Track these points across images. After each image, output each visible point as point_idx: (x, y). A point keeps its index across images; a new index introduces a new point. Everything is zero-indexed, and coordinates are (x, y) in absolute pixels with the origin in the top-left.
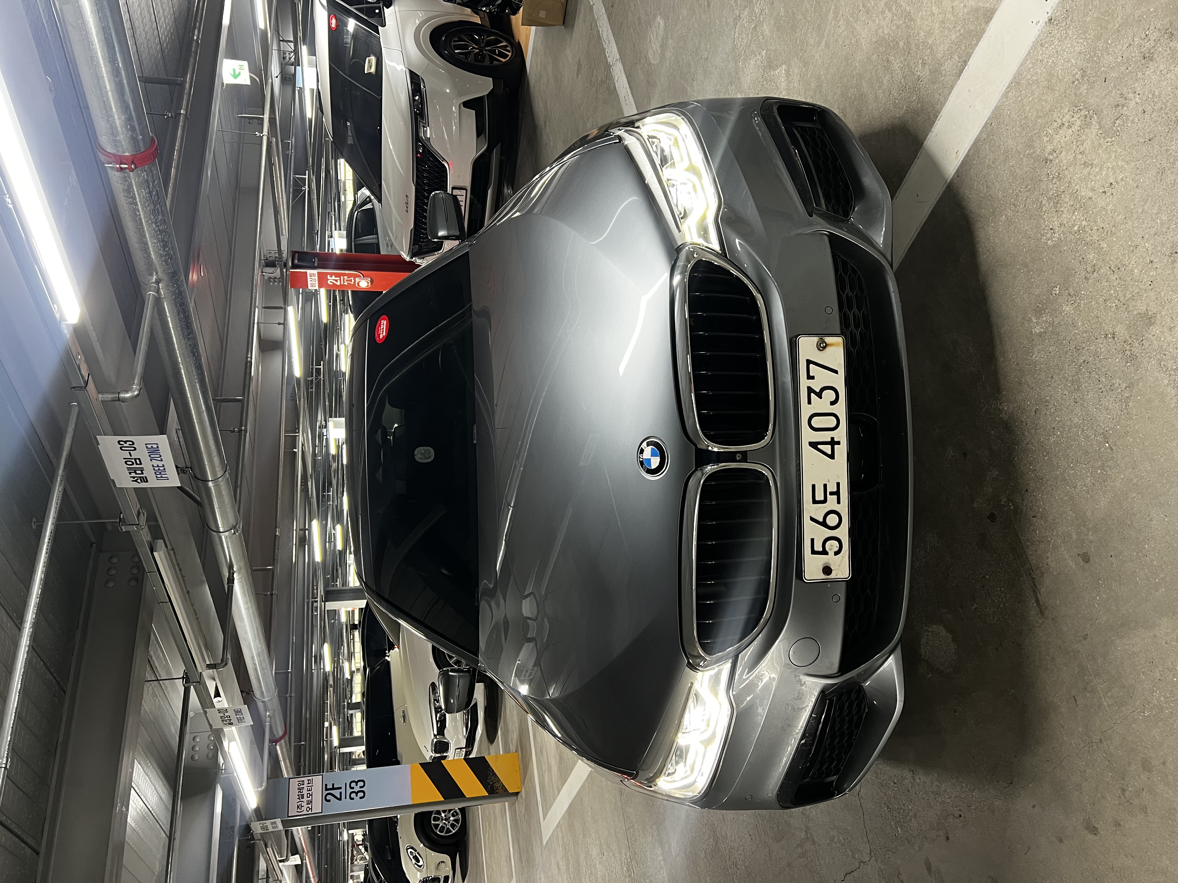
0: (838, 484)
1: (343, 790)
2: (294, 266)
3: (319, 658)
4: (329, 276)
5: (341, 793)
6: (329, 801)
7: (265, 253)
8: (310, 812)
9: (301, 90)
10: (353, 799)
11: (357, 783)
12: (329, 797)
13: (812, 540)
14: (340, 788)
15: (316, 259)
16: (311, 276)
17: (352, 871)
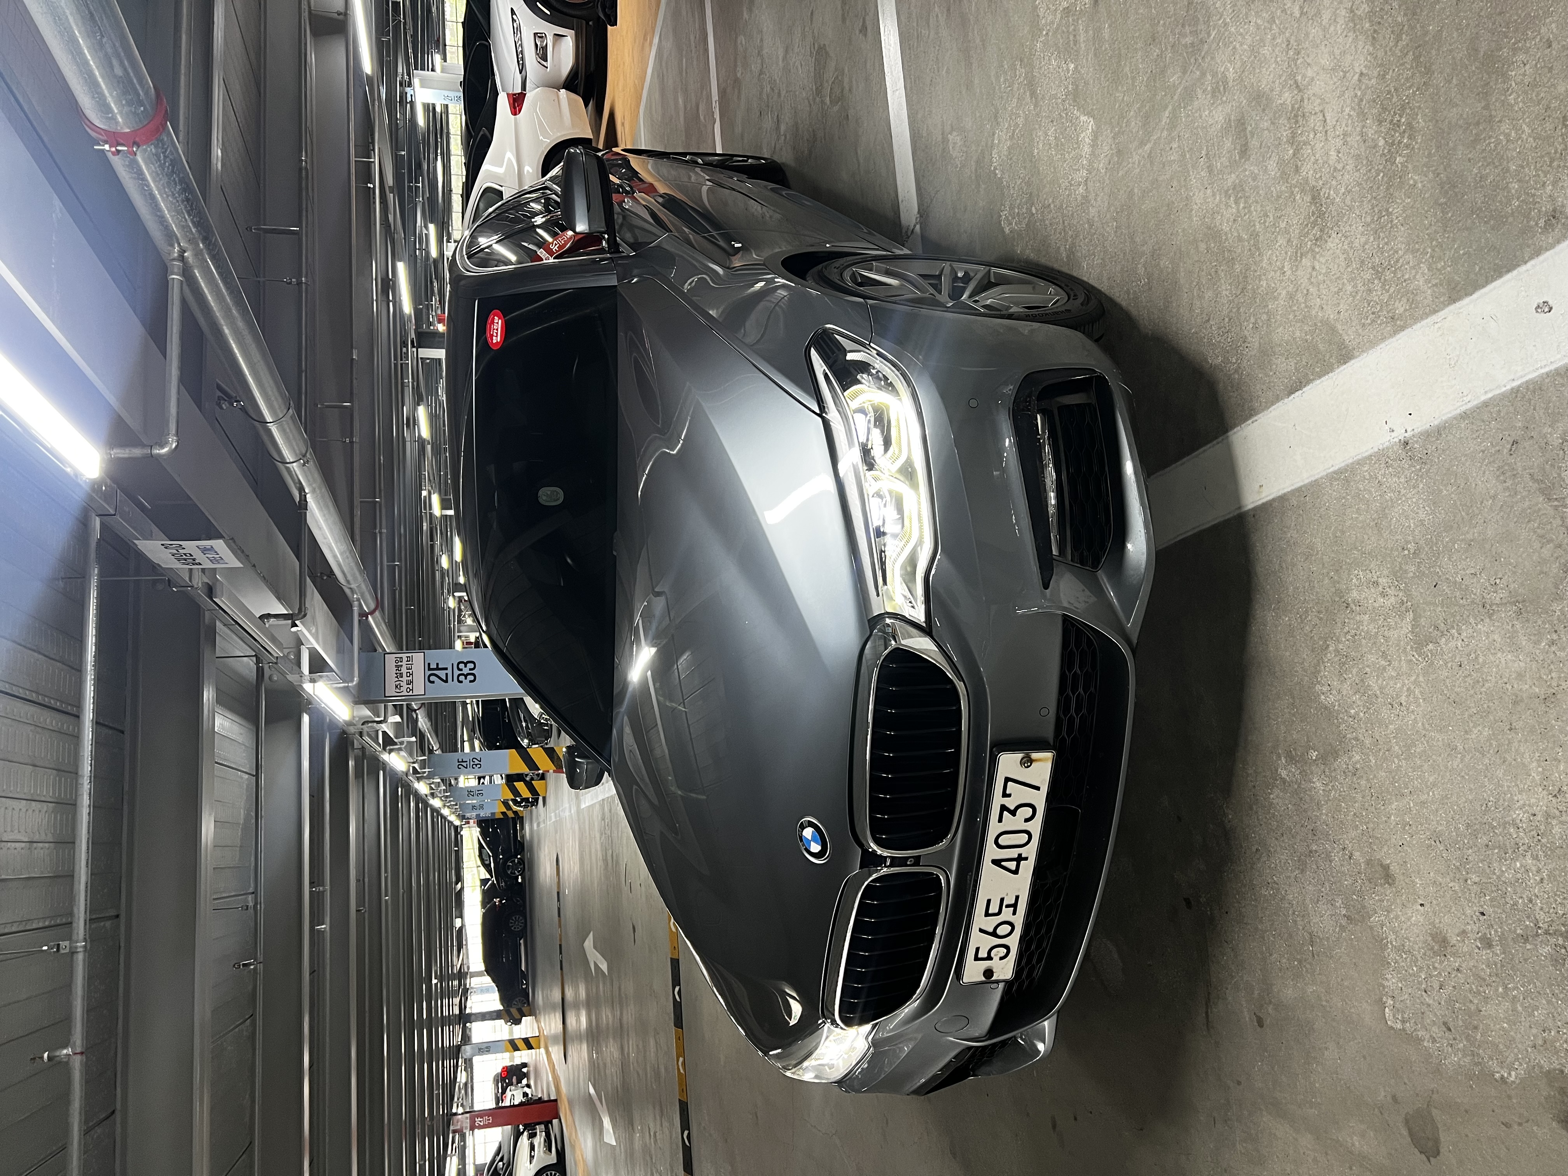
0: (1017, 897)
1: (449, 672)
3: (413, 422)
5: (447, 674)
6: (433, 682)
8: (411, 693)
10: (461, 682)
11: (466, 664)
12: (432, 678)
13: (978, 948)
14: (446, 669)
17: (459, 631)
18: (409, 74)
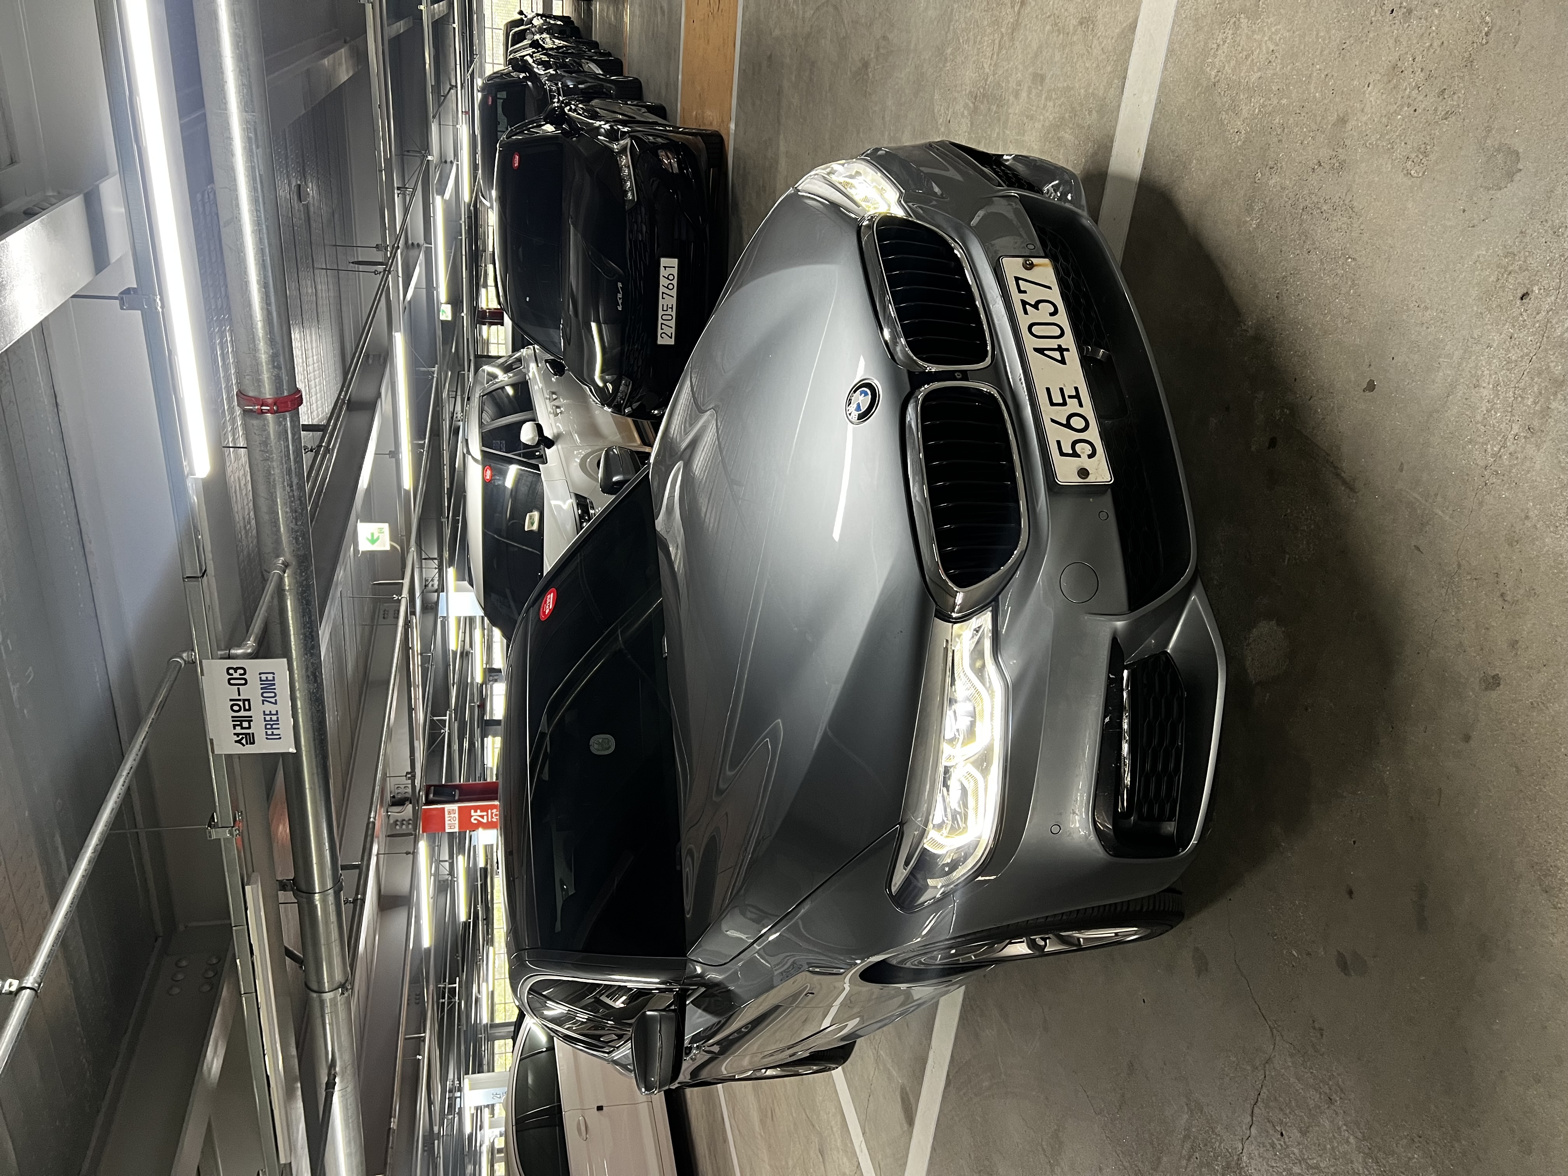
0: (1076, 389)
2: (428, 802)
4: (472, 811)
7: (392, 789)
9: (445, 619)
13: (1059, 442)
15: (457, 791)
16: (449, 813)
18: (459, 1080)
